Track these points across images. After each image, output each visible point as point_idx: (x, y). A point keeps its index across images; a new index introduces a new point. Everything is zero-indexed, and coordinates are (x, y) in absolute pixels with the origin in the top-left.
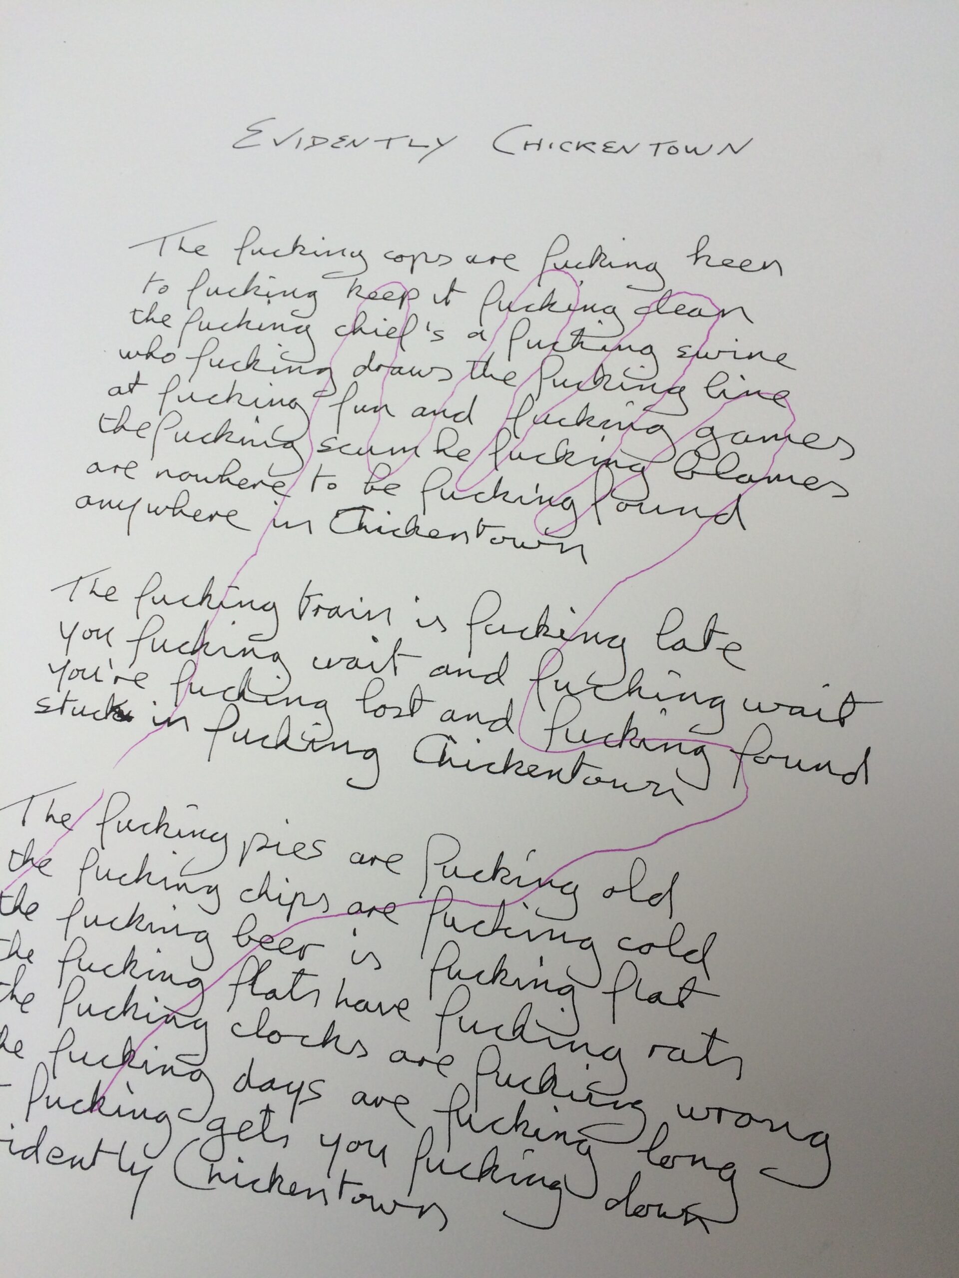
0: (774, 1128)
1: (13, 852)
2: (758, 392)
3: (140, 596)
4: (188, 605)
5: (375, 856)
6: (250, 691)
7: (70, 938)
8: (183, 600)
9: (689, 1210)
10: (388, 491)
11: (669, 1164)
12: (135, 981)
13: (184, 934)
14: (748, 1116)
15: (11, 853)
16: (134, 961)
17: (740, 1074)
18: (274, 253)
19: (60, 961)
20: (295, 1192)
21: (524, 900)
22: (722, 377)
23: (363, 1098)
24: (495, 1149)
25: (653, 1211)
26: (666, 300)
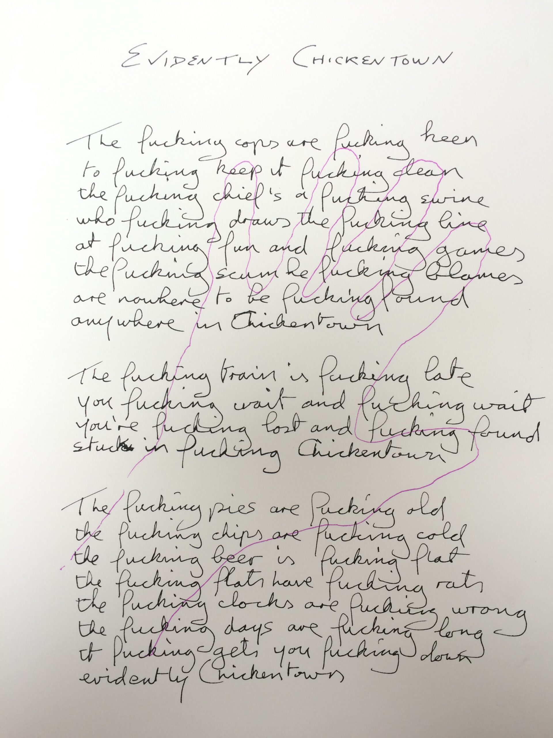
0: (499, 612)
1: (77, 530)
2: (469, 223)
3: (124, 377)
4: (154, 380)
5: (284, 508)
6: (200, 426)
7: (120, 571)
8: (151, 377)
9: (461, 654)
10: (262, 300)
11: (450, 635)
12: (161, 588)
13: (185, 560)
14: (487, 608)
15: (76, 531)
16: (159, 578)
17: (482, 590)
18: (165, 144)
19: (117, 584)
20: (265, 677)
21: (367, 520)
22: (448, 215)
23: (294, 627)
24: (364, 641)
25: (444, 657)
26: (411, 165)
